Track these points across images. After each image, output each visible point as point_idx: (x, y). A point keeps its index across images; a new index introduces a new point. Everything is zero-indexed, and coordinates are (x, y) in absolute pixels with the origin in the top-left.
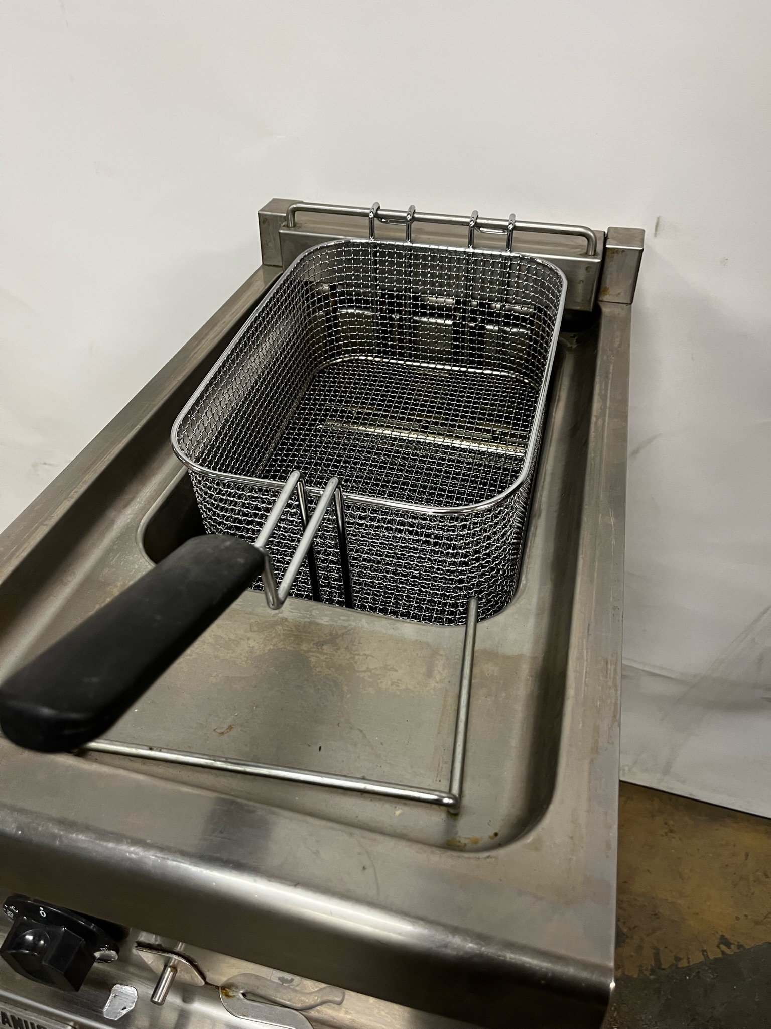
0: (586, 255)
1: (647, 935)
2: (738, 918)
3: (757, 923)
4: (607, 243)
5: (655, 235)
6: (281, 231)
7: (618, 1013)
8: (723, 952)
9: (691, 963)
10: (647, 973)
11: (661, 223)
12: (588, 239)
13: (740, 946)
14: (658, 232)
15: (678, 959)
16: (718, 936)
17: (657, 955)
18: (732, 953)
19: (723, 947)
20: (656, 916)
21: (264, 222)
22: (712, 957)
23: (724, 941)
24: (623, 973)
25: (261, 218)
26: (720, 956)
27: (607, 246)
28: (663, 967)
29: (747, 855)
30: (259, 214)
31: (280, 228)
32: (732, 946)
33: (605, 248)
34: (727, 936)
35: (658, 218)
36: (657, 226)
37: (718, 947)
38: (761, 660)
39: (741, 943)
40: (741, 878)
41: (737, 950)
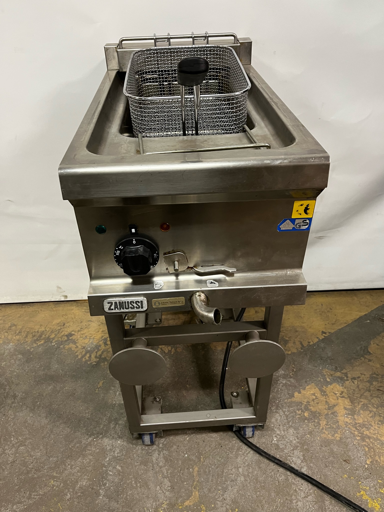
1: (295, 338)
2: (326, 325)
3: (333, 324)
7: (294, 365)
8: (324, 336)
9: (314, 342)
10: (300, 350)
13: (329, 333)
15: (309, 342)
16: (321, 332)
17: (301, 343)
18: (328, 336)
19: (324, 335)
20: (296, 331)
22: (321, 339)
23: (323, 332)
24: (291, 352)
26: (323, 337)
28: (305, 346)
29: (322, 305)
30: (104, 47)
32: (327, 334)
34: (324, 331)
37: (322, 335)
39: (330, 332)
40: (322, 312)
41: (329, 334)
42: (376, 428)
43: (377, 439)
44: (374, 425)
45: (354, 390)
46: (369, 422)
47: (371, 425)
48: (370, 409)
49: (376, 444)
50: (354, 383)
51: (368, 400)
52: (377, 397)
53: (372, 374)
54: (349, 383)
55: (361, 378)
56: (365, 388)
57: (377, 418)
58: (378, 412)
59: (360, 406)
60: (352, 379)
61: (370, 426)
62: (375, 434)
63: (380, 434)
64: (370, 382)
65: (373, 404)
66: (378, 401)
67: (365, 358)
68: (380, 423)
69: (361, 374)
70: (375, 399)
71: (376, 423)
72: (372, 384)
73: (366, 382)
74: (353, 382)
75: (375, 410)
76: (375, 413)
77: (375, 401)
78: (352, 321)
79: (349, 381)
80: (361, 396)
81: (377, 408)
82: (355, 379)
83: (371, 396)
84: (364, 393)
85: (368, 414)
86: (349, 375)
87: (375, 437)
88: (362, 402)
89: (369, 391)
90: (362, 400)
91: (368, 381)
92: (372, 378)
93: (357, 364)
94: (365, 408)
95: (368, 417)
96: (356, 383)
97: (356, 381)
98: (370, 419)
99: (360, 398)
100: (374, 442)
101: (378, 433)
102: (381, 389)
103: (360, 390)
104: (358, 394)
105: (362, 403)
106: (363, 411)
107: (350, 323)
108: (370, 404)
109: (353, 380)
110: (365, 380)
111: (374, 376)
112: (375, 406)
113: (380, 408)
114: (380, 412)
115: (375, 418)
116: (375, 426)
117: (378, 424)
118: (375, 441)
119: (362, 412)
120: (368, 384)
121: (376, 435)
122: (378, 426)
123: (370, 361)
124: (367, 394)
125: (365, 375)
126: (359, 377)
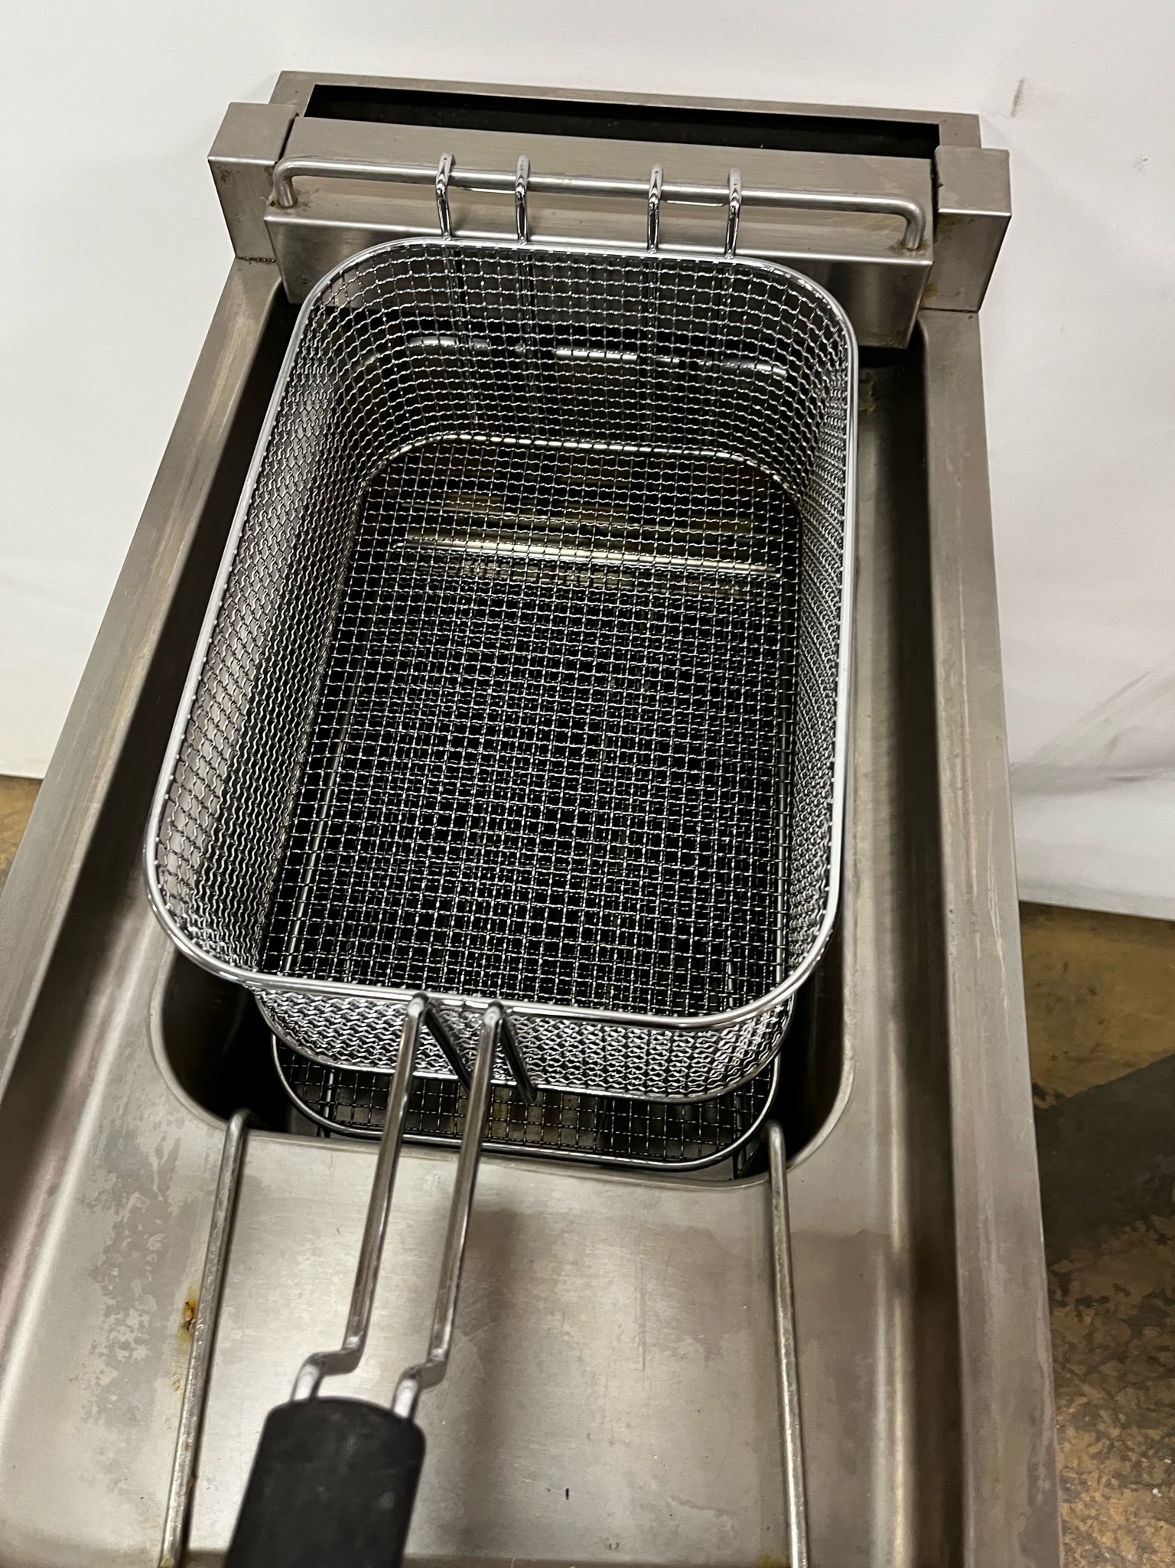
0: (901, 247)
2: (1054, 1058)
3: (1081, 1060)
4: (940, 205)
5: (1013, 114)
6: (269, 218)
11: (1026, 91)
12: (909, 222)
13: (1058, 1096)
14: (1018, 108)
18: (1047, 1107)
21: (223, 178)
25: (217, 172)
27: (941, 210)
29: (1066, 966)
30: (209, 161)
31: (264, 213)
32: (1048, 1098)
33: (937, 216)
35: (1022, 82)
36: (1017, 97)
38: (1114, 742)
39: (1060, 1090)
40: (1059, 1000)
41: (1054, 1103)
42: (1098, 1496)
43: (1089, 1538)
44: (1095, 1485)
45: (1072, 1346)
46: (1082, 1474)
47: (1084, 1483)
48: (1101, 1427)
49: (1077, 1556)
50: (1081, 1321)
51: (1108, 1392)
52: (1140, 1386)
53: (1153, 1295)
54: (1067, 1315)
55: (1110, 1305)
56: (1112, 1344)
57: (1113, 1464)
58: (1124, 1443)
59: (1071, 1410)
60: (1078, 1302)
61: (1079, 1488)
62: (1084, 1520)
63: (1102, 1523)
64: (1135, 1325)
65: (1115, 1411)
66: (1138, 1404)
67: (1150, 1227)
68: (1114, 1482)
69: (1117, 1288)
70: (1130, 1391)
71: (1104, 1479)
72: (1138, 1334)
73: (1125, 1321)
74: (1079, 1315)
75: (1115, 1432)
76: (1112, 1446)
77: (1127, 1398)
78: (1151, 1060)
79: (1067, 1309)
80: (1088, 1373)
81: (1124, 1427)
82: (1089, 1306)
83: (1122, 1378)
84: (1103, 1362)
85: (1089, 1445)
86: (1075, 1286)
87: (1083, 1528)
88: (1083, 1395)
89: (1122, 1359)
90: (1086, 1388)
91: (1131, 1322)
92: (1150, 1312)
93: (1116, 1244)
94: (1087, 1419)
95: (1085, 1457)
96: (1088, 1320)
97: (1091, 1312)
98: (1090, 1464)
99: (1084, 1381)
100: (1073, 1545)
101: (1096, 1518)
102: (1162, 1357)
103: (1092, 1350)
104: (1079, 1363)
105: (1084, 1400)
106: (1077, 1428)
107: (1145, 1065)
108: (1106, 1409)
109: (1082, 1308)
110: (1122, 1316)
111: (1159, 1303)
112: (1122, 1417)
113: (1134, 1430)
114: (1129, 1443)
115: (1108, 1463)
116: (1096, 1490)
117: (1108, 1485)
118: (1078, 1544)
119: (1071, 1432)
120: (1127, 1332)
121: (1089, 1522)
122: (1107, 1491)
123: (1162, 1240)
124: (1109, 1369)
125: (1127, 1294)
126: (1104, 1300)
